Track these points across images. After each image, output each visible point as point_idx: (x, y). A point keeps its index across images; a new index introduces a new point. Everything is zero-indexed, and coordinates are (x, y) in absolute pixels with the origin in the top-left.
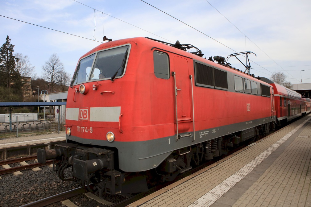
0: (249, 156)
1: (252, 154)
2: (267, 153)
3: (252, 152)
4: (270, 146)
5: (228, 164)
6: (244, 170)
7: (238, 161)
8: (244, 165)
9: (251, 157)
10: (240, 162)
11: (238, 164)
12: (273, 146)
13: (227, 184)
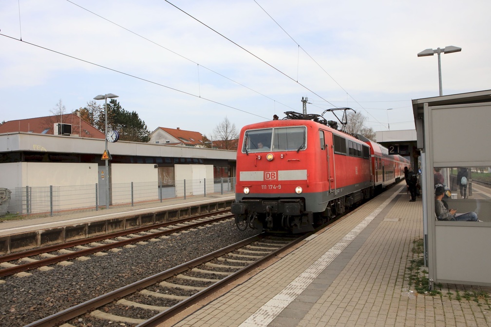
0: (305, 259)
1: (310, 255)
2: (335, 251)
3: (309, 251)
4: (340, 240)
5: (269, 276)
6: (297, 284)
7: (286, 269)
8: (296, 275)
9: (309, 260)
10: (289, 271)
11: (285, 274)
12: (345, 239)
13: (266, 314)
